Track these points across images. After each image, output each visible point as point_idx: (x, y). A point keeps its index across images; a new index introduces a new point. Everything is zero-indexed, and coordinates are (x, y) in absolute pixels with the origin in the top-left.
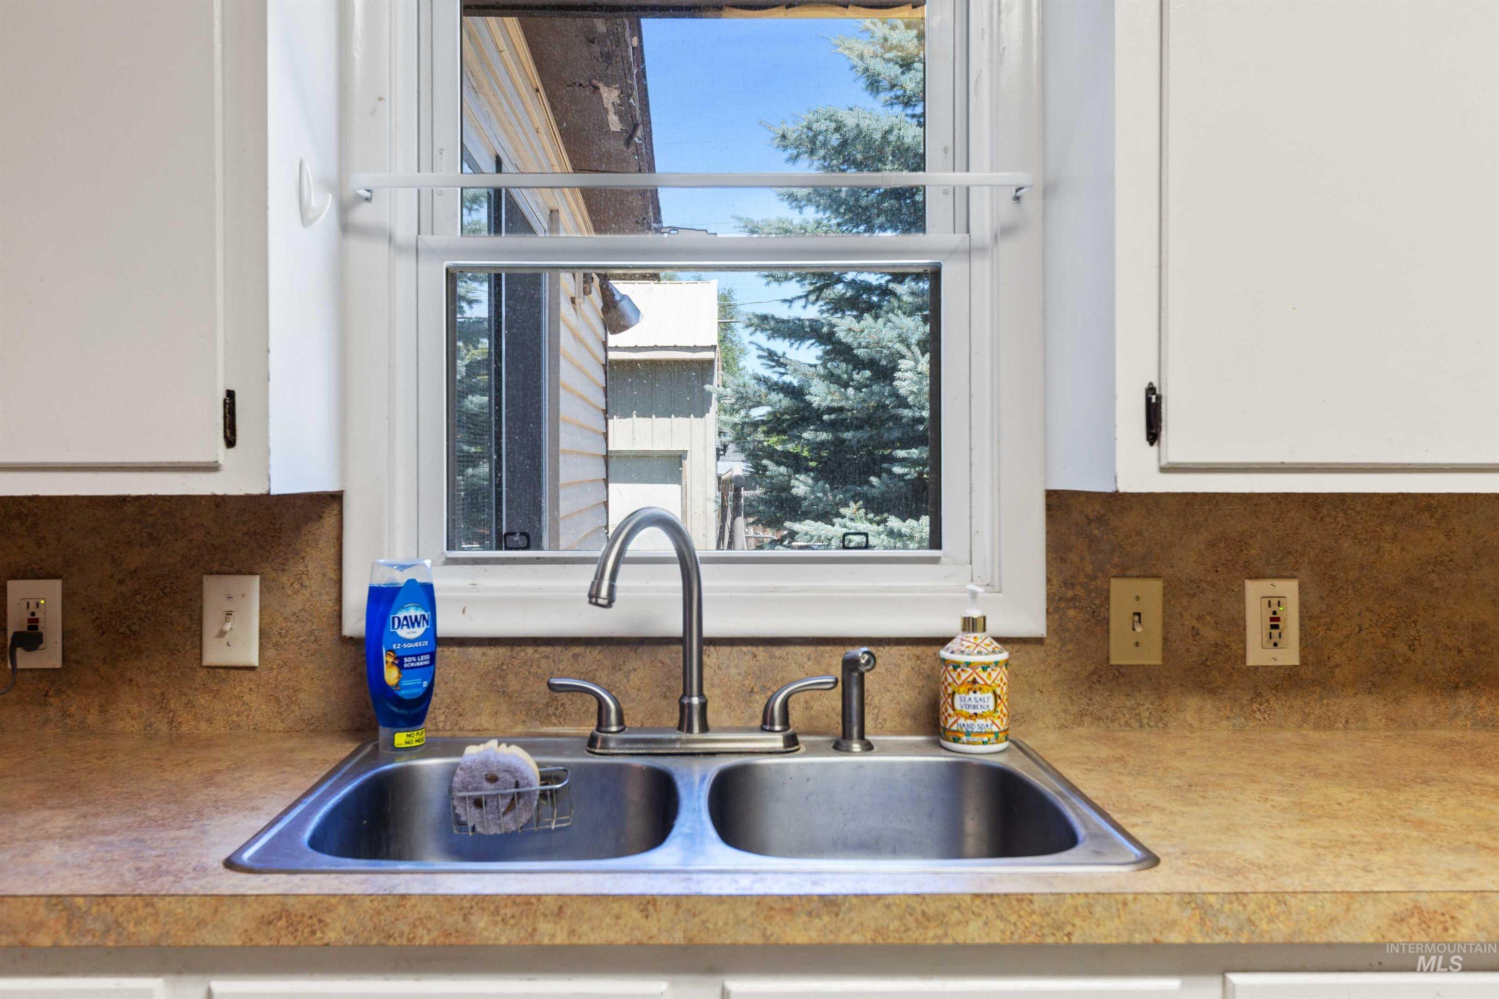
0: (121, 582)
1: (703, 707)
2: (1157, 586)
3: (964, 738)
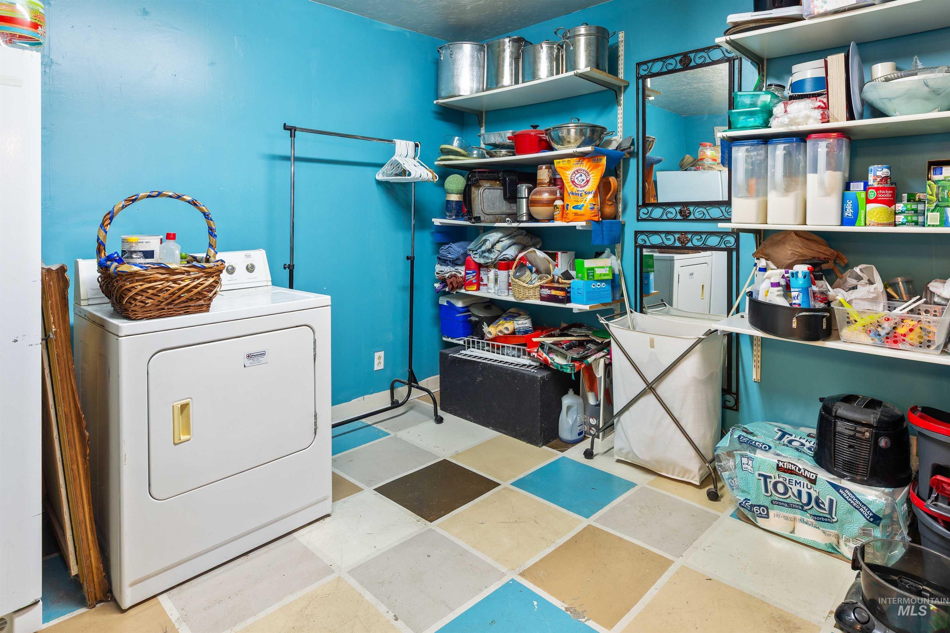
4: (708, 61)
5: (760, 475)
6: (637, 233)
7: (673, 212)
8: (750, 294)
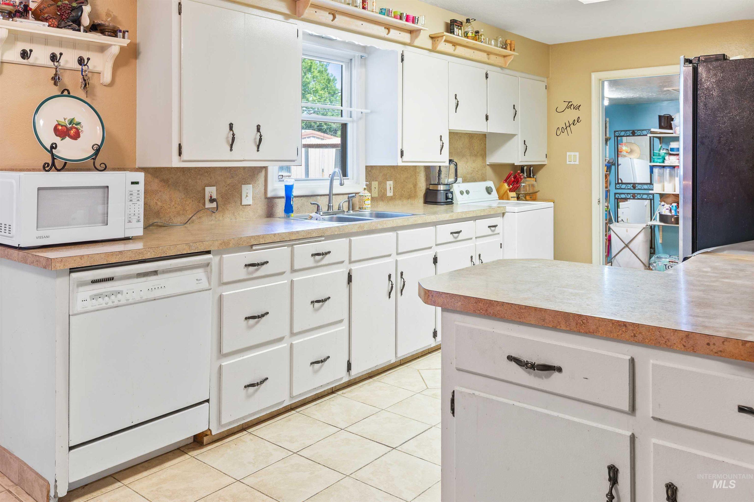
0: (226, 187)
1: (333, 206)
2: (377, 182)
3: (367, 209)
4: (642, 134)
5: (664, 265)
6: (615, 194)
7: (630, 186)
8: (659, 213)
